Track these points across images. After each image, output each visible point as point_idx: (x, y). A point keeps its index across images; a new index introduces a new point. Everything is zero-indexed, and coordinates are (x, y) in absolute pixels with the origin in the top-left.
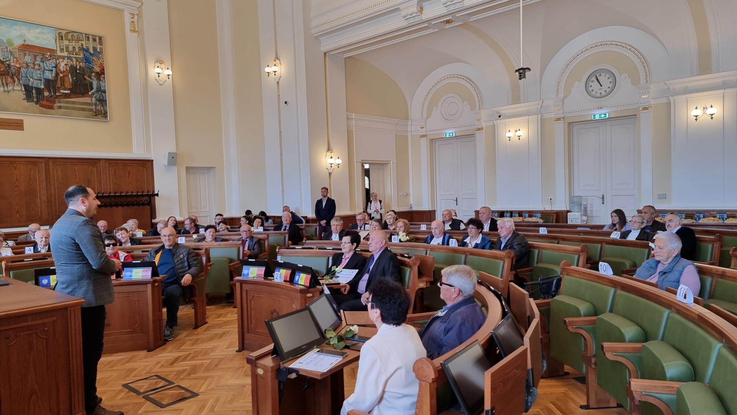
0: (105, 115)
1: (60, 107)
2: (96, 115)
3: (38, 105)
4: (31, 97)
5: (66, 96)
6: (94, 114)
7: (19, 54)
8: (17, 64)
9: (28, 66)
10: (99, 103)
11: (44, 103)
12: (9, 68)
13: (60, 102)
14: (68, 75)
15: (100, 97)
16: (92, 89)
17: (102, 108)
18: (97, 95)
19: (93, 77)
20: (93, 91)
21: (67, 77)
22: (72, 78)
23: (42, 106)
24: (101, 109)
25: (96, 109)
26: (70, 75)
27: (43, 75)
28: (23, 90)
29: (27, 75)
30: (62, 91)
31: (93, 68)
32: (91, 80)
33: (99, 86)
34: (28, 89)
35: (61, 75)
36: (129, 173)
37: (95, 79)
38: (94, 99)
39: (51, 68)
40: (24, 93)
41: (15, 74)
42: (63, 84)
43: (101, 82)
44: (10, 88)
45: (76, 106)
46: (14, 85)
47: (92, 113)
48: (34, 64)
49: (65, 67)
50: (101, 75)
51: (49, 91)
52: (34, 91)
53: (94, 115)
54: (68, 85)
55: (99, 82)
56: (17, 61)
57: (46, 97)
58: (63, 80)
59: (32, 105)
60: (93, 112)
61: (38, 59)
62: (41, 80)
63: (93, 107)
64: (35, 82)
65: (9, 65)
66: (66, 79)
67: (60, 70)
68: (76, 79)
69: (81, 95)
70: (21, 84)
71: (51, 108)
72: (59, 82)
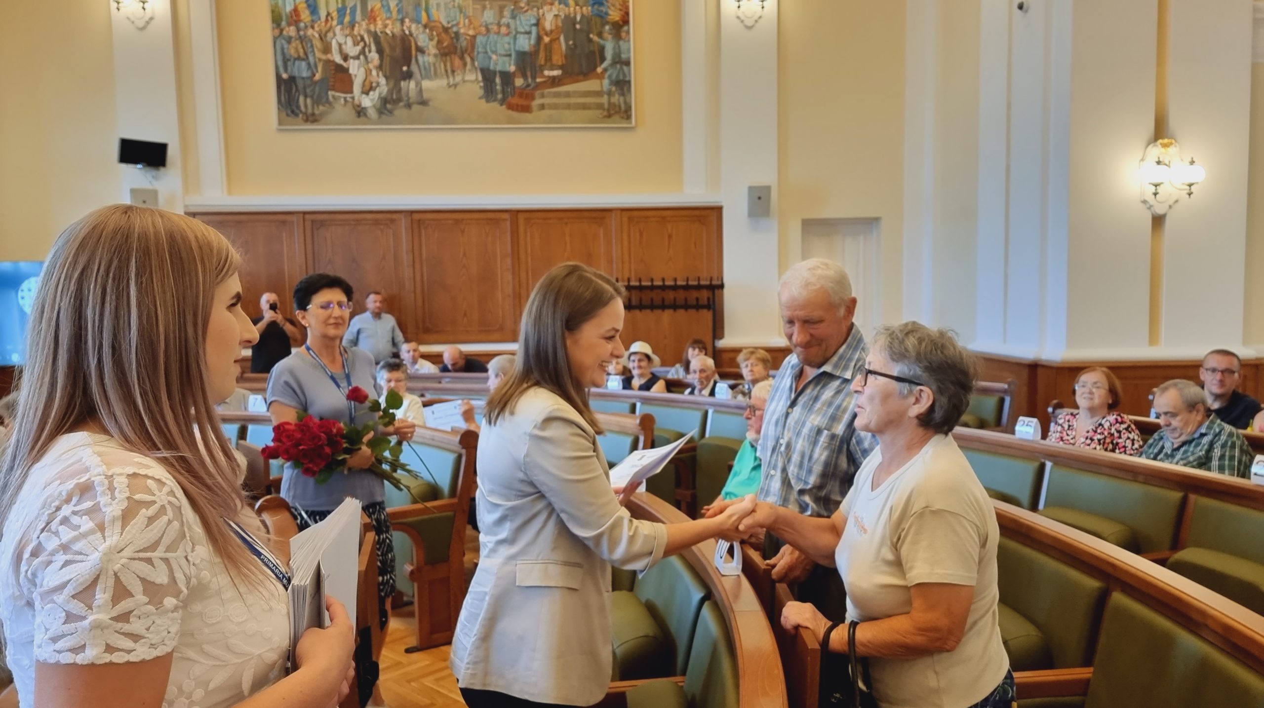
0: (626, 113)
1: (542, 107)
2: (609, 116)
3: (504, 107)
4: (492, 92)
5: (554, 82)
6: (605, 113)
7: (474, 9)
8: (469, 29)
9: (488, 30)
10: (616, 90)
11: (515, 100)
12: (458, 40)
13: (543, 96)
14: (558, 39)
15: (618, 75)
16: (603, 59)
17: (622, 99)
18: (613, 73)
19: (606, 35)
20: (605, 64)
21: (557, 41)
22: (566, 41)
23: (511, 107)
24: (619, 103)
25: (609, 103)
26: (562, 38)
27: (515, 43)
28: (480, 78)
29: (486, 49)
30: (546, 73)
31: (607, 14)
32: (602, 42)
33: (617, 51)
34: (488, 76)
35: (547, 39)
36: (670, 237)
37: (610, 37)
38: (606, 82)
39: (527, 29)
40: (481, 87)
41: (466, 50)
42: (548, 59)
43: (621, 43)
44: (458, 78)
45: (572, 100)
46: (465, 72)
47: (601, 111)
48: (499, 25)
49: (554, 22)
50: (621, 27)
51: (524, 76)
52: (498, 80)
53: (605, 117)
54: (557, 59)
55: (617, 43)
56: (470, 23)
57: (519, 88)
58: (549, 49)
59: (495, 107)
60: (604, 109)
61: (507, 13)
62: (510, 55)
63: (604, 100)
64: (501, 60)
65: (457, 34)
66: (555, 46)
67: (544, 29)
68: (575, 44)
69: (581, 77)
70: (476, 69)
71: (527, 109)
72: (542, 55)
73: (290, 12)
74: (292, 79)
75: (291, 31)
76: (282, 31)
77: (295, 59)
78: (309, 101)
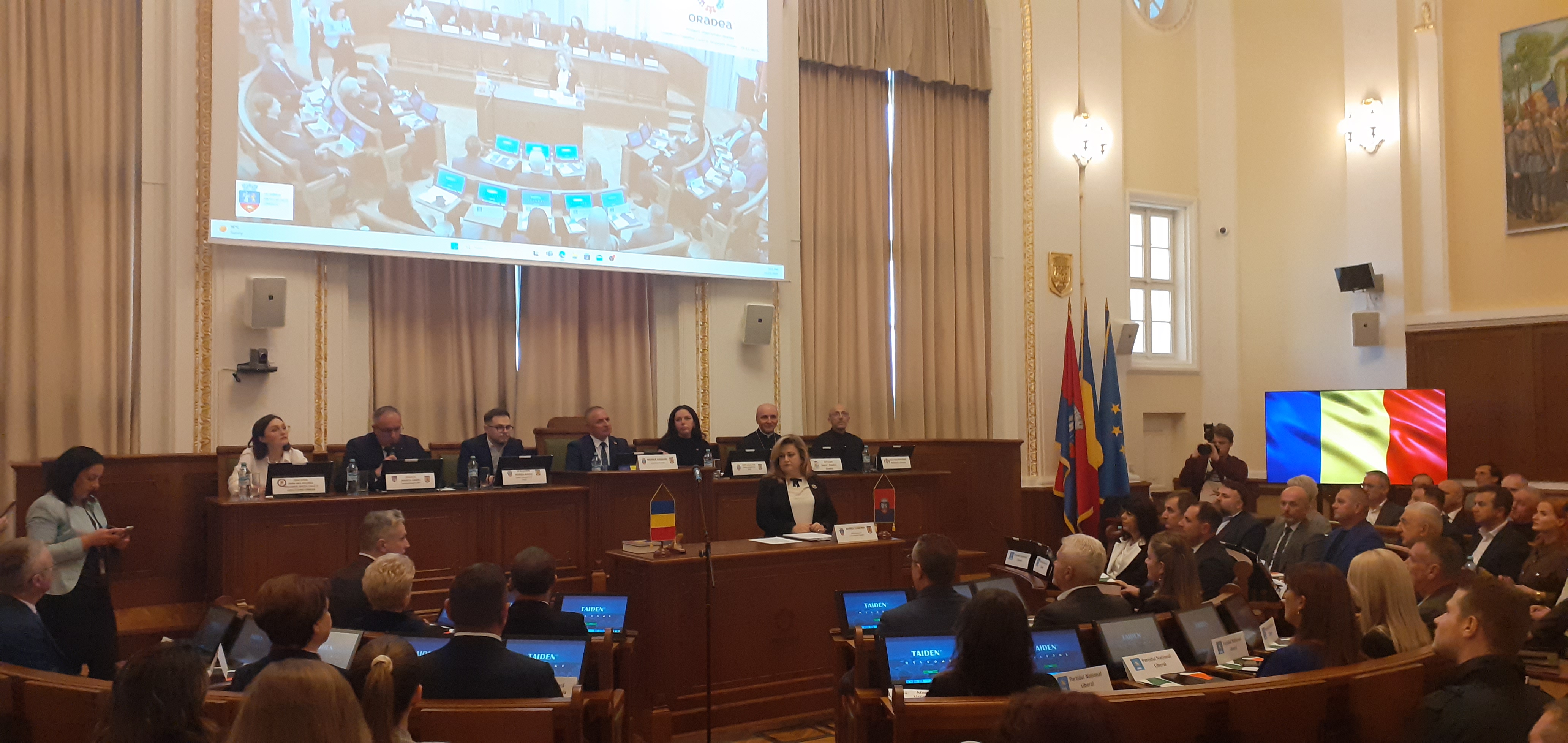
73: (1525, 104)
74: (1525, 177)
75: (1526, 124)
76: (1514, 126)
77: (1530, 154)
78: (1543, 199)
